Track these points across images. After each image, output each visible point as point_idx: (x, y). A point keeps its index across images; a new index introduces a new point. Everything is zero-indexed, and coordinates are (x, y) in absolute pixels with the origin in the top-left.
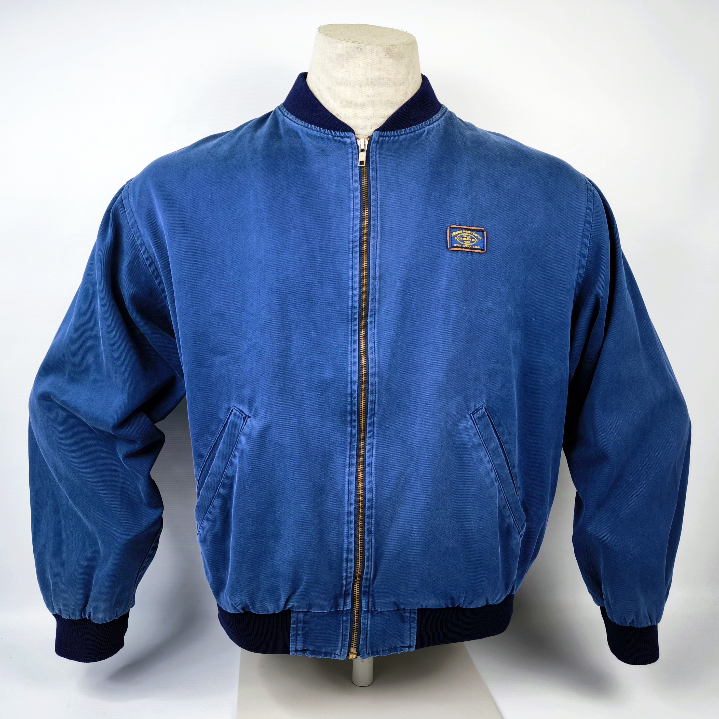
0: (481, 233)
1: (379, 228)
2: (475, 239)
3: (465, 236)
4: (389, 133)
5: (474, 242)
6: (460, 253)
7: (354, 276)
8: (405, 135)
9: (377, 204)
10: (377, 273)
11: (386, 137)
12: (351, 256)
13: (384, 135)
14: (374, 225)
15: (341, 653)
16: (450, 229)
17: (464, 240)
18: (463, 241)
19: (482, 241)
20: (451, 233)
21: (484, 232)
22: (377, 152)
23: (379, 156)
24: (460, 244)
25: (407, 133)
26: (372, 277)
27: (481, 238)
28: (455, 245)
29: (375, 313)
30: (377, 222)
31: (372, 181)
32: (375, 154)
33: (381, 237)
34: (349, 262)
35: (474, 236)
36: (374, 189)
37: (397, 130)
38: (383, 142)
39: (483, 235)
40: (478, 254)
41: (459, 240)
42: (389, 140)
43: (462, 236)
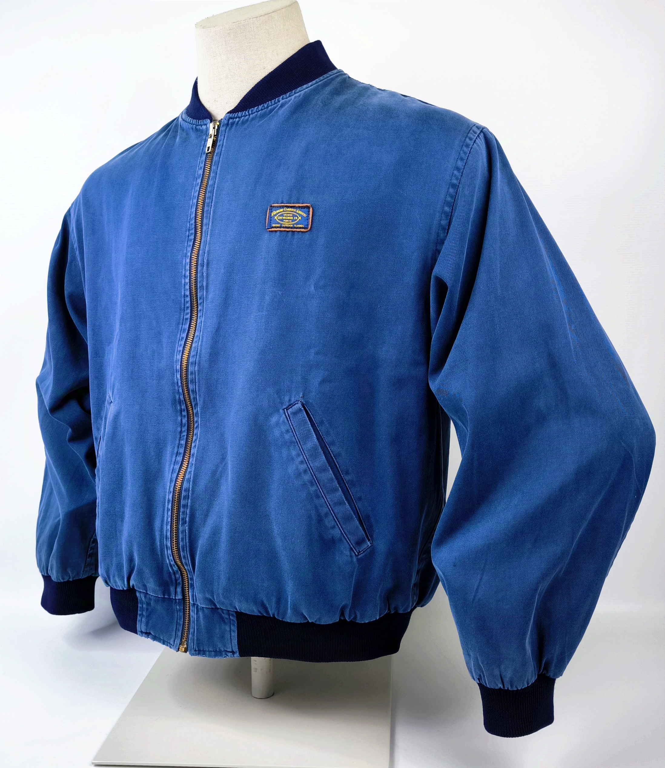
0: (306, 210)
1: (211, 213)
2: (297, 217)
3: (285, 215)
4: (240, 114)
5: (297, 220)
6: (278, 233)
7: (186, 264)
8: (256, 113)
9: (214, 190)
10: (205, 260)
11: (236, 118)
12: (186, 244)
13: (234, 116)
14: (207, 211)
15: (174, 644)
16: (271, 208)
17: (284, 219)
18: (282, 220)
19: (307, 218)
20: (271, 212)
21: (310, 208)
22: (226, 135)
23: (227, 139)
24: (279, 223)
25: (259, 111)
26: (200, 264)
27: (305, 215)
28: (274, 225)
29: (203, 301)
30: (211, 208)
31: (214, 166)
32: (223, 138)
33: (212, 223)
34: (183, 251)
35: (298, 213)
36: (213, 175)
37: (249, 109)
38: (233, 124)
39: (309, 212)
40: (300, 233)
41: (279, 220)
42: (238, 121)
43: (282, 215)
